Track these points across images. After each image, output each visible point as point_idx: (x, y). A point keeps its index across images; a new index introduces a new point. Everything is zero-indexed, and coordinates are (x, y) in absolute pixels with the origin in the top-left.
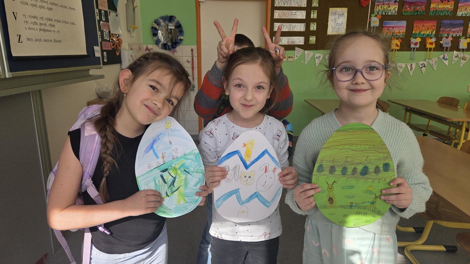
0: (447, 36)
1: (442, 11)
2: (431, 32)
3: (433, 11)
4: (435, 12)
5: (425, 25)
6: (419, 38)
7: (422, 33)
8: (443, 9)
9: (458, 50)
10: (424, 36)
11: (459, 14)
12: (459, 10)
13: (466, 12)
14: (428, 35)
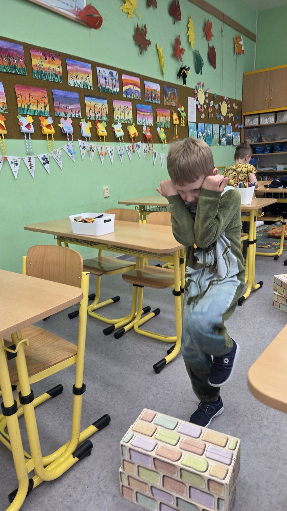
0: (65, 116)
1: (49, 74)
2: (43, 108)
3: (38, 71)
4: (41, 74)
5: (31, 94)
6: (30, 115)
7: (32, 108)
8: (49, 71)
9: (83, 138)
10: (36, 114)
11: (72, 82)
12: (69, 76)
13: (78, 81)
14: (41, 112)
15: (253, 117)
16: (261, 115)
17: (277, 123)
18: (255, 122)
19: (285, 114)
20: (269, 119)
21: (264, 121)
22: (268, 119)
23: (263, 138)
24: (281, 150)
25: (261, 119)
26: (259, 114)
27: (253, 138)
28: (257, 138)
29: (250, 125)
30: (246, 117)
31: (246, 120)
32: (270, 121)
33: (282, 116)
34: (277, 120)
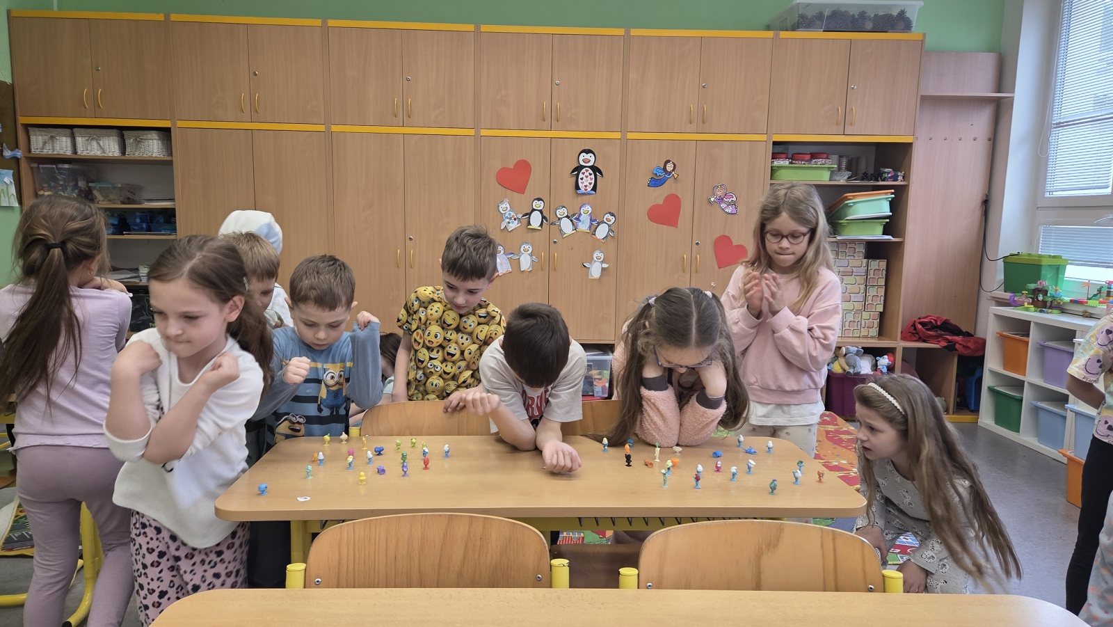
15: (54, 132)
16: (75, 130)
17: (127, 157)
18: (62, 146)
19: (145, 137)
20: (101, 143)
21: (90, 148)
22: (98, 144)
23: (95, 193)
24: (149, 230)
25: (79, 140)
26: (71, 127)
27: (64, 188)
28: (77, 191)
29: (45, 151)
30: (30, 128)
31: (33, 138)
32: (107, 148)
33: (138, 142)
34: (128, 150)
